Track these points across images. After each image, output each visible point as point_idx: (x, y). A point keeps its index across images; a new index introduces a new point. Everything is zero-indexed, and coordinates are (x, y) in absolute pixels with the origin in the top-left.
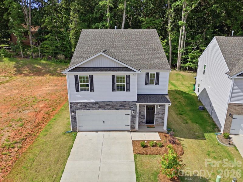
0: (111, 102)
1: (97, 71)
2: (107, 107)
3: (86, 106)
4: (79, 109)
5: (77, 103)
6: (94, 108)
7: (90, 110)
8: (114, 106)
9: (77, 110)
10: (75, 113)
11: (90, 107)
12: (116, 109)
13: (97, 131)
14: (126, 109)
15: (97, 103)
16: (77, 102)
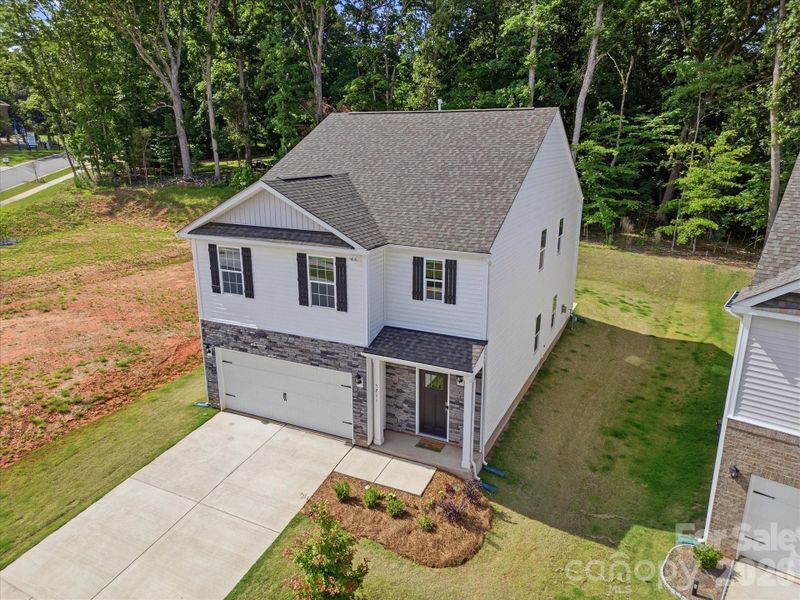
0: (298, 337)
1: (254, 237)
2: (288, 350)
3: (237, 338)
4: (222, 344)
5: (218, 327)
6: (256, 347)
7: (245, 350)
8: (307, 351)
9: (218, 346)
10: (214, 354)
11: (245, 343)
12: (312, 362)
13: (266, 420)
14: (338, 368)
15: (262, 334)
16: (217, 324)
